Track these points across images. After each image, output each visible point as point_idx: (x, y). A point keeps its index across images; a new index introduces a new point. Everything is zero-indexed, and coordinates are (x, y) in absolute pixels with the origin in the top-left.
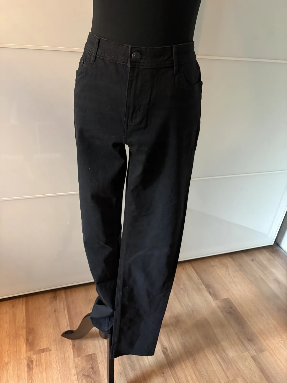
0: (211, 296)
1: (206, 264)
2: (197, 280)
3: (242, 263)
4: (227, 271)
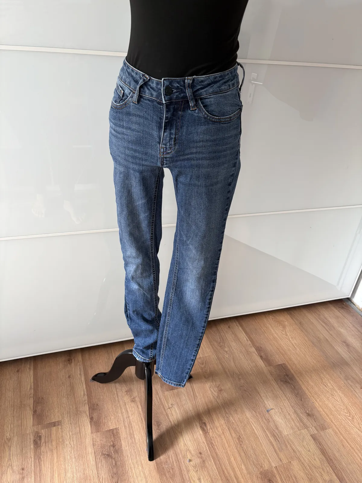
0: (262, 360)
1: (257, 322)
2: (246, 341)
3: (302, 321)
4: (284, 331)
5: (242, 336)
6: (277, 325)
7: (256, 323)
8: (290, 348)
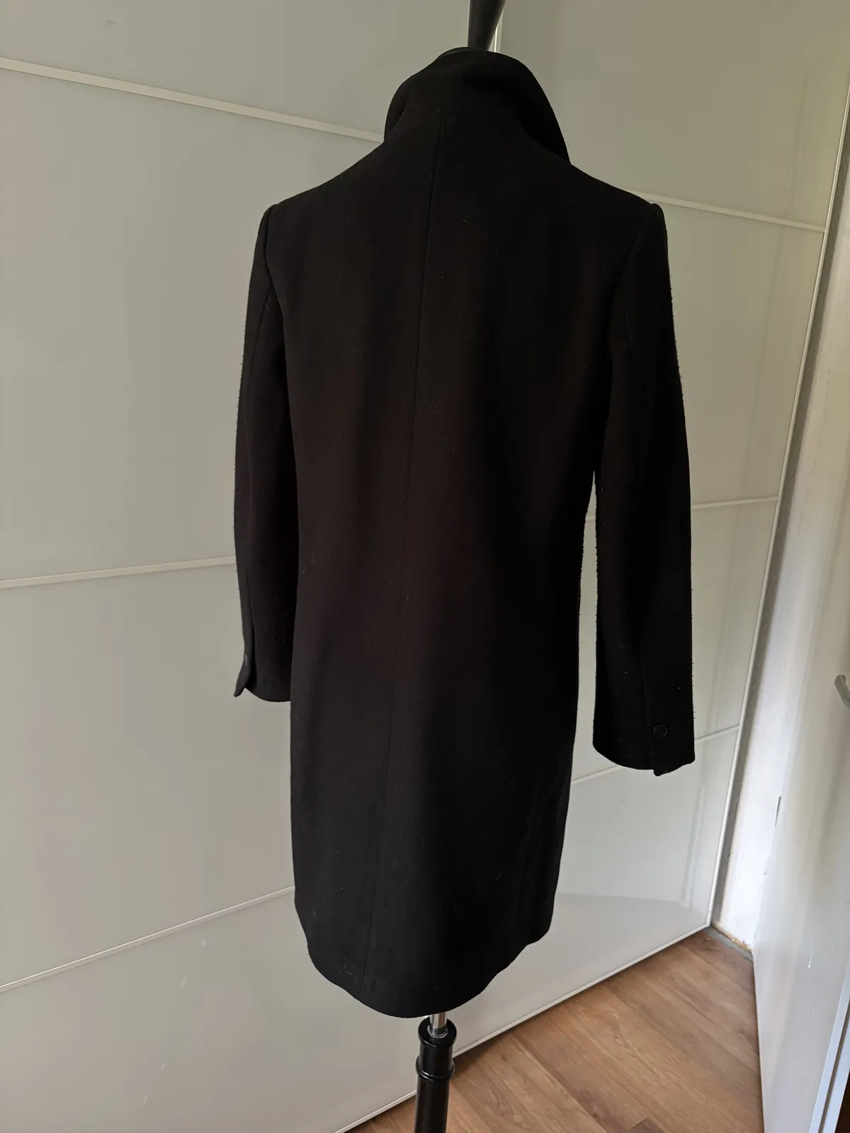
0: (600, 1124)
2: (551, 1084)
3: (645, 1001)
4: (619, 1036)
6: (599, 1024)
7: (556, 1032)
8: (646, 1078)
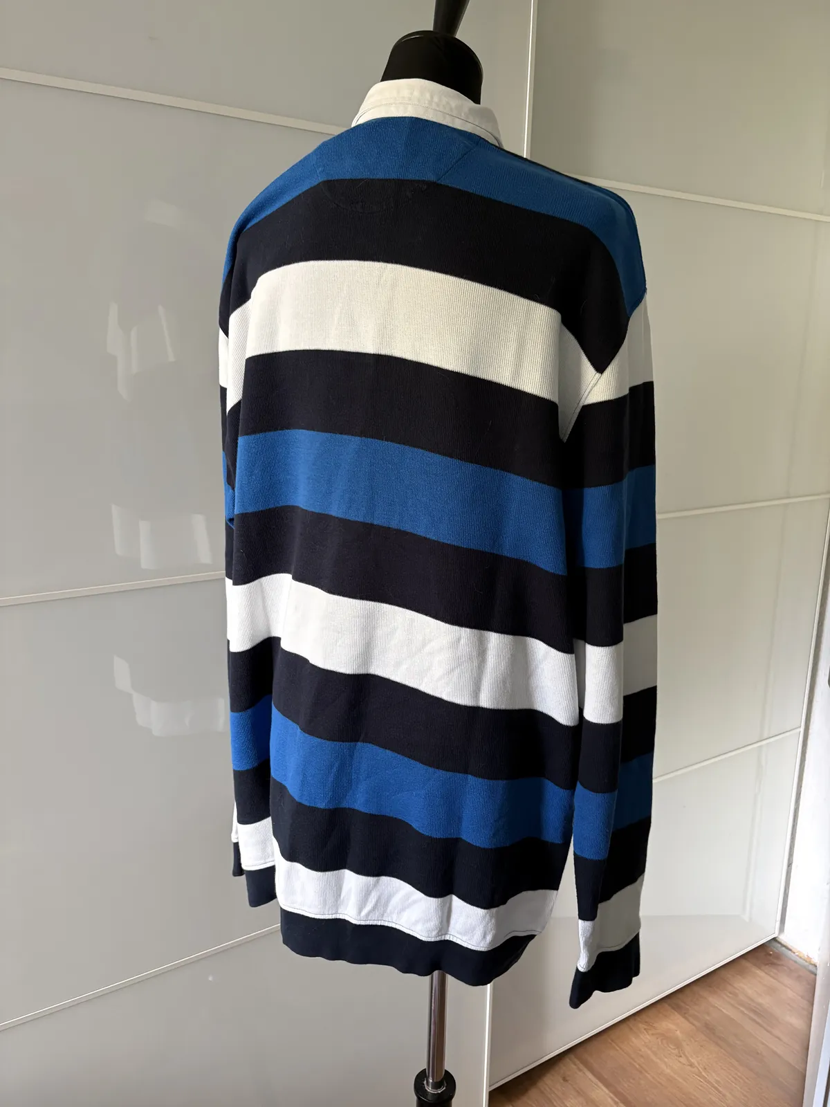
1: (618, 1048)
3: (708, 1018)
4: (682, 1055)
5: (601, 1093)
6: (662, 1043)
7: (617, 1050)
8: (713, 1098)
